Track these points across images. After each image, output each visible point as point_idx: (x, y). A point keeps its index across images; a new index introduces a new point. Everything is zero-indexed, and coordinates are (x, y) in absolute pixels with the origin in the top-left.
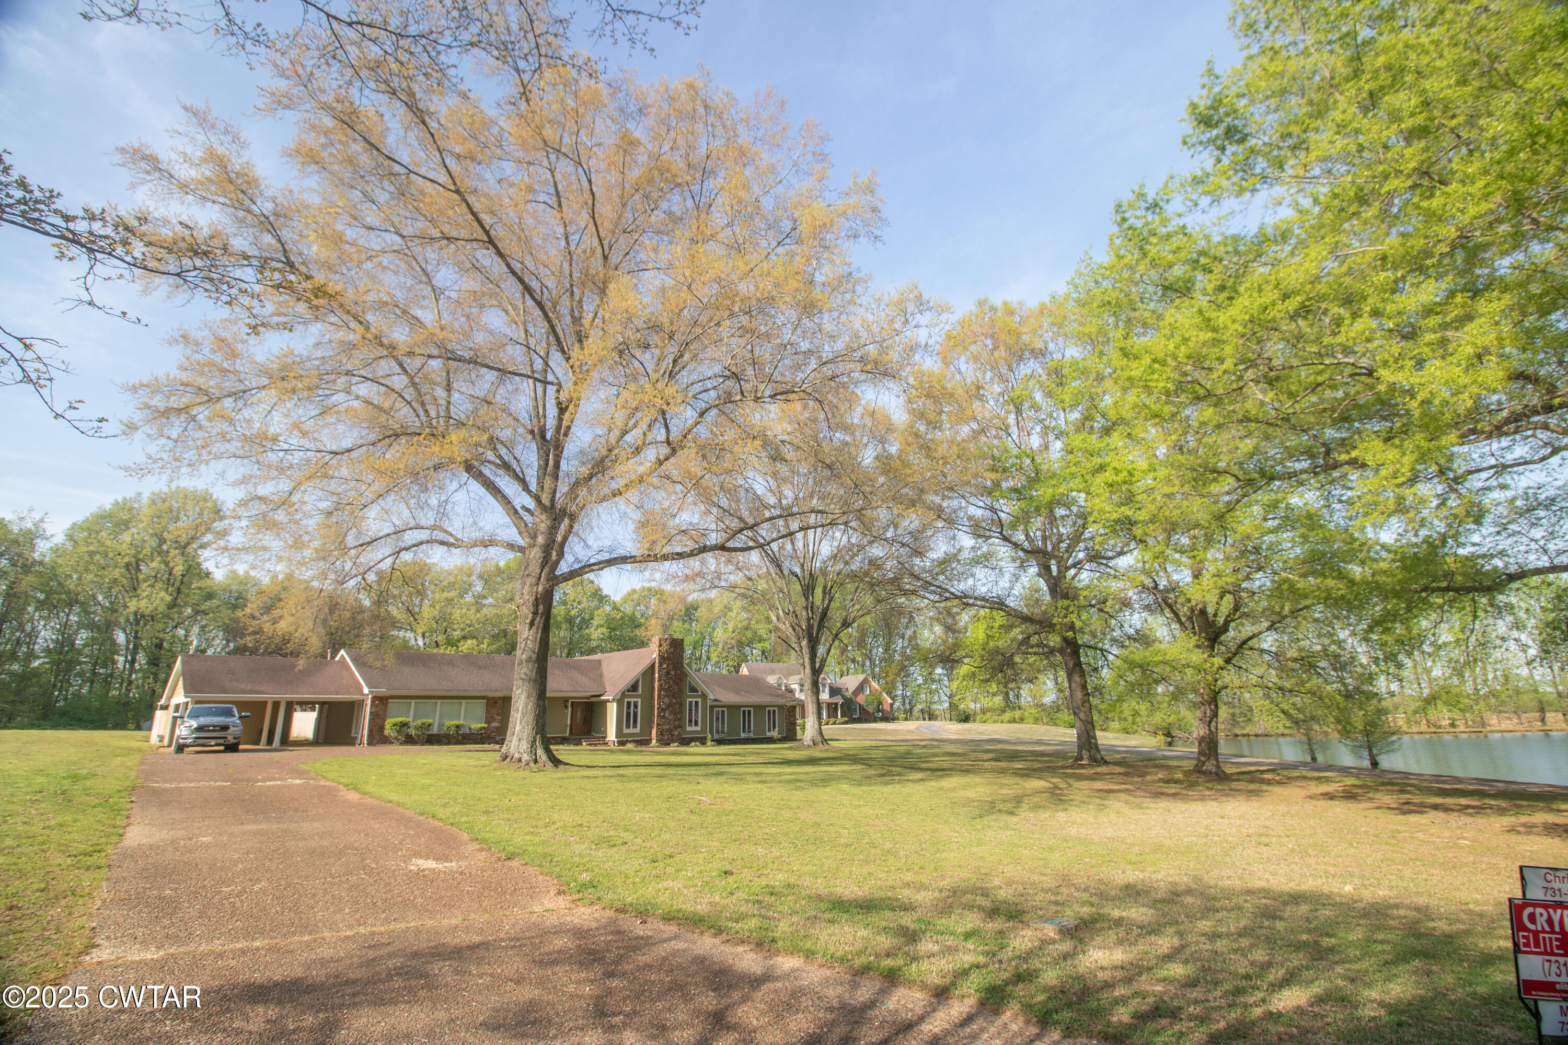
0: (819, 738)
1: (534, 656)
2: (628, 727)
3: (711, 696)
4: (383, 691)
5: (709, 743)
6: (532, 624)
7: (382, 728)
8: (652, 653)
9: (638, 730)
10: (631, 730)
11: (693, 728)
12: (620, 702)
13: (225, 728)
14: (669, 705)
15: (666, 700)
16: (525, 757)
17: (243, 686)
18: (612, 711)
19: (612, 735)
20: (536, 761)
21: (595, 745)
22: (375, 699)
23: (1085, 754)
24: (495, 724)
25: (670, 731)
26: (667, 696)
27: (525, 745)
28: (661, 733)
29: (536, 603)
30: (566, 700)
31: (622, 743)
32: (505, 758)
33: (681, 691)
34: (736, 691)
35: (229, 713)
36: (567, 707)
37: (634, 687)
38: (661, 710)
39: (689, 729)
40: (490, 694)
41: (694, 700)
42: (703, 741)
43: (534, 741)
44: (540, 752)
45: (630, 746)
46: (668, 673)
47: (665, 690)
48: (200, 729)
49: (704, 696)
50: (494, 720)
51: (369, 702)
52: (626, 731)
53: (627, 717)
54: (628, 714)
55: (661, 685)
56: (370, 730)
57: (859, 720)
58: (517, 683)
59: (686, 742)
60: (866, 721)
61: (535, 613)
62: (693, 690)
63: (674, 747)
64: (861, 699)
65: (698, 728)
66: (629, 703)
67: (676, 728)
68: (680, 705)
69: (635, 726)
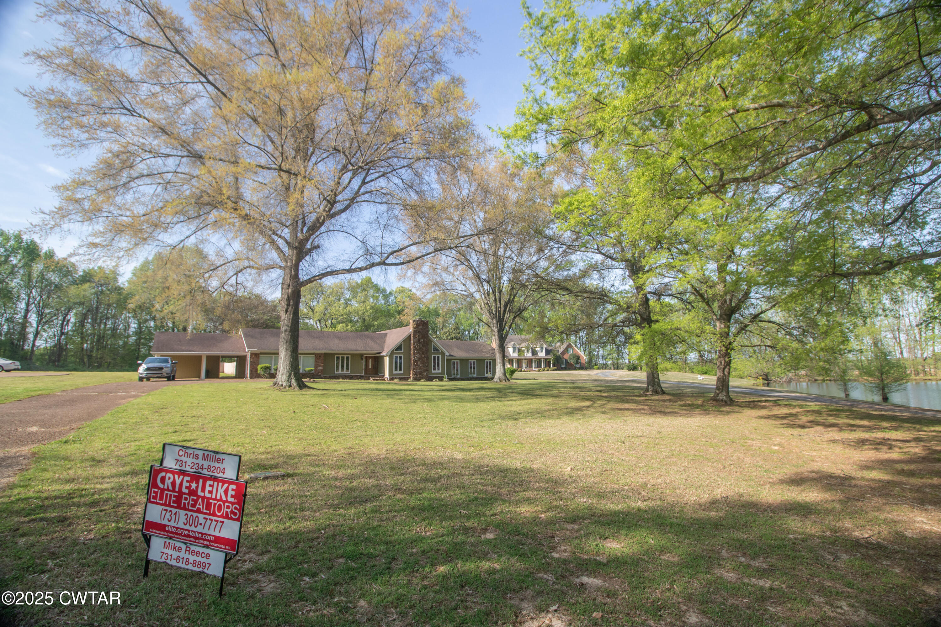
0: (503, 377)
1: (289, 329)
2: (396, 370)
3: (447, 353)
4: (255, 350)
5: (445, 379)
6: (287, 311)
7: (257, 370)
8: (410, 329)
10: (398, 372)
11: (436, 371)
12: (391, 357)
13: (161, 369)
14: (420, 358)
15: (418, 356)
16: (285, 384)
17: (183, 348)
18: (387, 360)
19: (387, 375)
20: (290, 386)
21: (377, 379)
22: (252, 354)
23: (650, 388)
24: (320, 368)
25: (421, 373)
26: (419, 353)
27: (285, 377)
28: (415, 374)
29: (288, 299)
30: (361, 355)
31: (392, 379)
32: (275, 384)
33: (427, 350)
34: (467, 351)
35: (166, 361)
37: (399, 348)
38: (415, 361)
39: (434, 372)
40: (317, 352)
41: (436, 355)
42: (441, 379)
43: (290, 376)
44: (293, 382)
45: (396, 381)
46: (419, 340)
47: (418, 350)
48: (148, 369)
49: (443, 353)
51: (249, 356)
52: (395, 372)
53: (395, 366)
54: (396, 362)
55: (415, 347)
56: (251, 371)
57: (565, 369)
58: (281, 344)
59: (430, 379)
60: (570, 369)
61: (288, 305)
62: (436, 349)
63: (422, 382)
64: (566, 356)
65: (440, 371)
66: (396, 357)
67: (425, 371)
68: (427, 358)
69: (400, 370)
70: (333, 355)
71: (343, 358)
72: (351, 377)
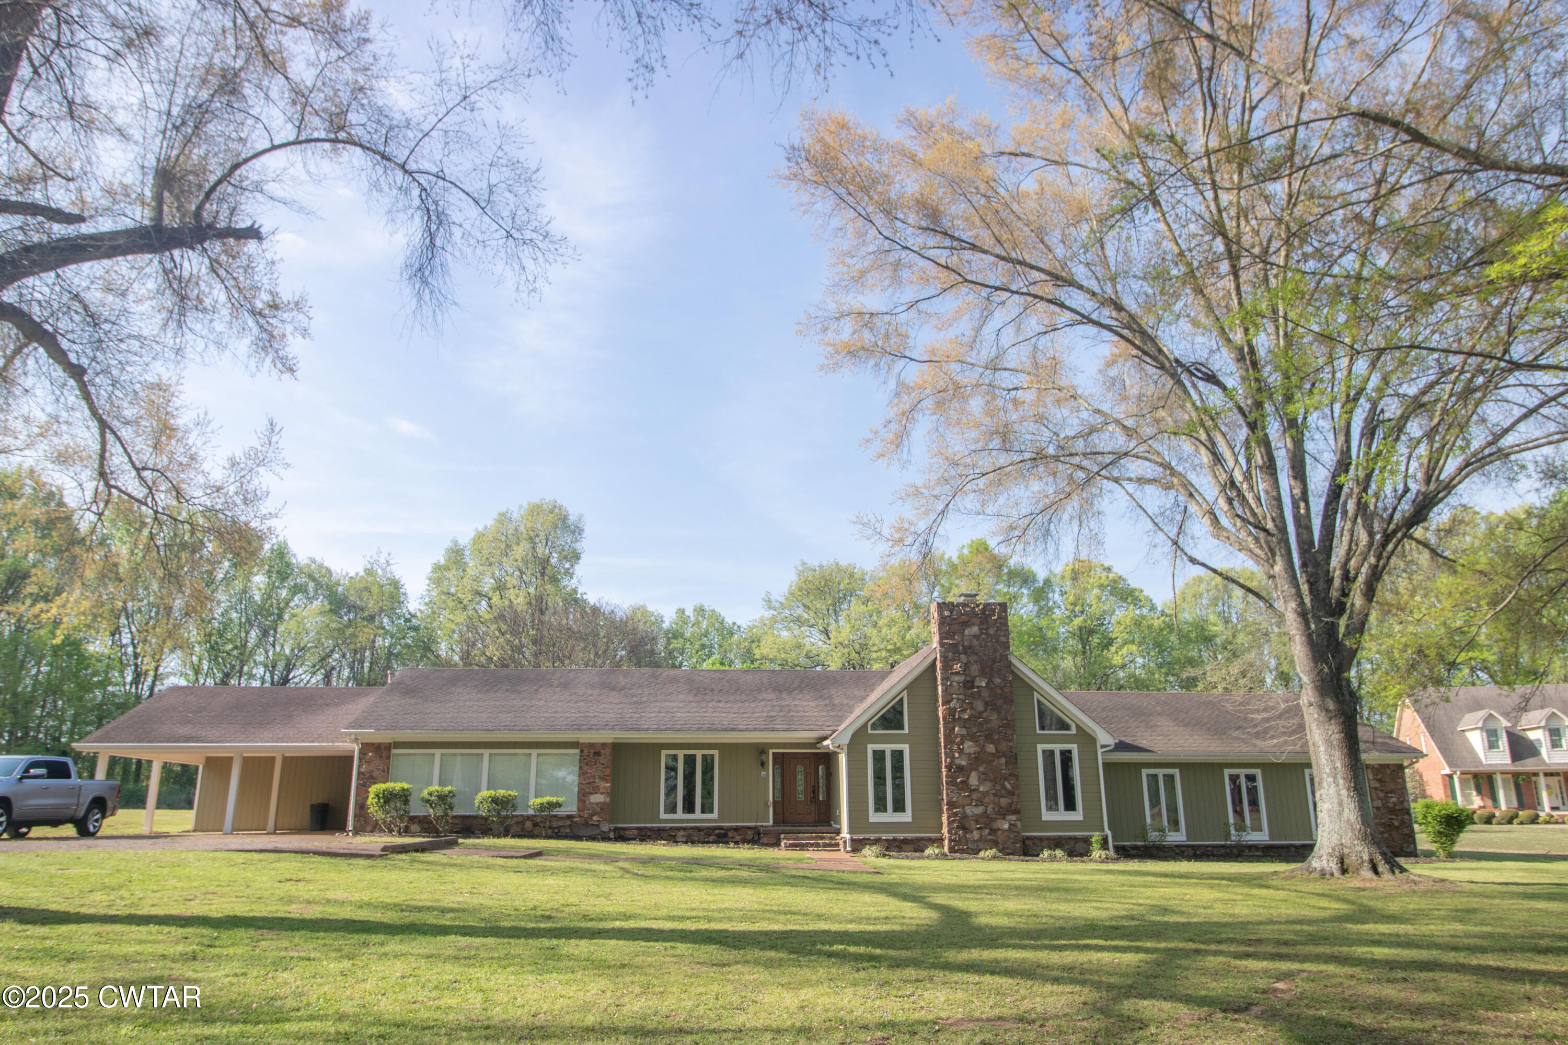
2: (881, 806)
3: (1104, 738)
5: (1097, 853)
8: (925, 641)
9: (906, 817)
10: (888, 816)
11: (1061, 816)
12: (858, 753)
14: (977, 759)
15: (969, 747)
19: (843, 827)
21: (803, 847)
25: (986, 821)
26: (972, 737)
28: (961, 824)
30: (760, 750)
31: (868, 846)
33: (1009, 725)
36: (763, 764)
37: (890, 717)
38: (956, 770)
39: (1047, 816)
40: (586, 737)
41: (1057, 748)
46: (969, 684)
47: (965, 724)
49: (1086, 739)
50: (596, 790)
52: (875, 817)
54: (879, 776)
55: (951, 712)
62: (1052, 722)
63: (995, 860)
65: (1077, 816)
66: (879, 756)
67: (1003, 813)
68: (1013, 759)
69: (899, 806)
70: (655, 748)
71: (690, 761)
72: (721, 836)
